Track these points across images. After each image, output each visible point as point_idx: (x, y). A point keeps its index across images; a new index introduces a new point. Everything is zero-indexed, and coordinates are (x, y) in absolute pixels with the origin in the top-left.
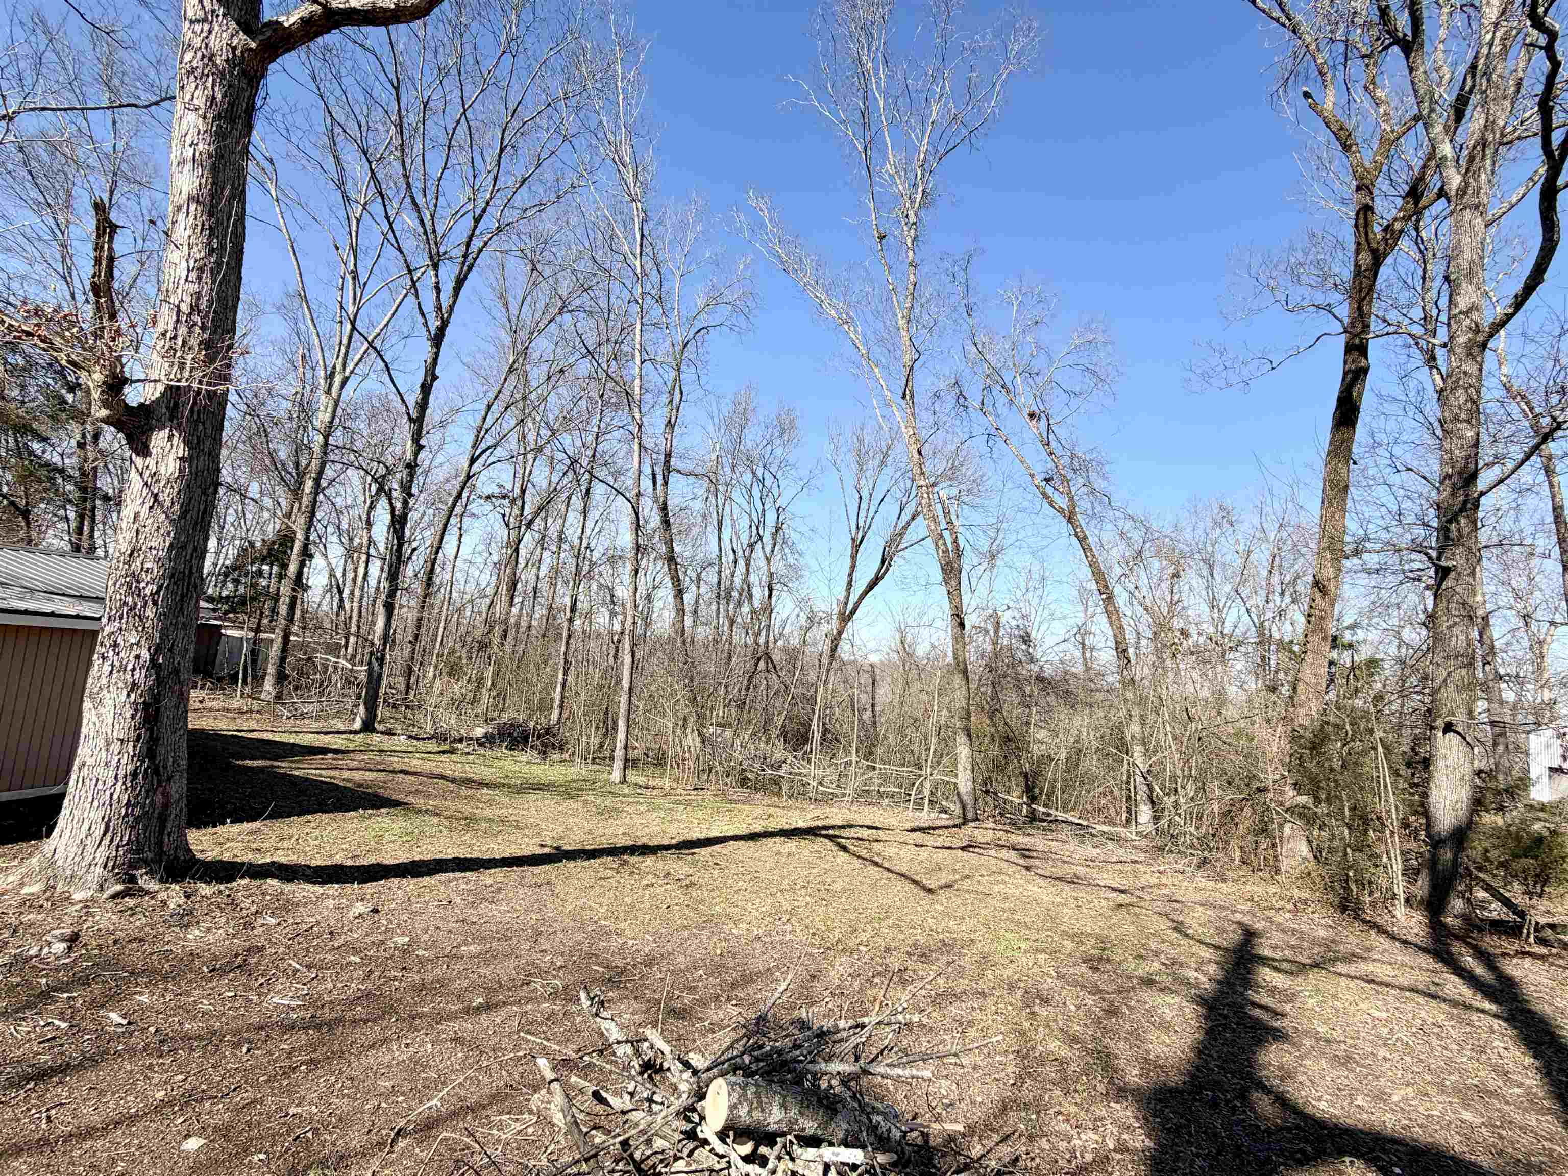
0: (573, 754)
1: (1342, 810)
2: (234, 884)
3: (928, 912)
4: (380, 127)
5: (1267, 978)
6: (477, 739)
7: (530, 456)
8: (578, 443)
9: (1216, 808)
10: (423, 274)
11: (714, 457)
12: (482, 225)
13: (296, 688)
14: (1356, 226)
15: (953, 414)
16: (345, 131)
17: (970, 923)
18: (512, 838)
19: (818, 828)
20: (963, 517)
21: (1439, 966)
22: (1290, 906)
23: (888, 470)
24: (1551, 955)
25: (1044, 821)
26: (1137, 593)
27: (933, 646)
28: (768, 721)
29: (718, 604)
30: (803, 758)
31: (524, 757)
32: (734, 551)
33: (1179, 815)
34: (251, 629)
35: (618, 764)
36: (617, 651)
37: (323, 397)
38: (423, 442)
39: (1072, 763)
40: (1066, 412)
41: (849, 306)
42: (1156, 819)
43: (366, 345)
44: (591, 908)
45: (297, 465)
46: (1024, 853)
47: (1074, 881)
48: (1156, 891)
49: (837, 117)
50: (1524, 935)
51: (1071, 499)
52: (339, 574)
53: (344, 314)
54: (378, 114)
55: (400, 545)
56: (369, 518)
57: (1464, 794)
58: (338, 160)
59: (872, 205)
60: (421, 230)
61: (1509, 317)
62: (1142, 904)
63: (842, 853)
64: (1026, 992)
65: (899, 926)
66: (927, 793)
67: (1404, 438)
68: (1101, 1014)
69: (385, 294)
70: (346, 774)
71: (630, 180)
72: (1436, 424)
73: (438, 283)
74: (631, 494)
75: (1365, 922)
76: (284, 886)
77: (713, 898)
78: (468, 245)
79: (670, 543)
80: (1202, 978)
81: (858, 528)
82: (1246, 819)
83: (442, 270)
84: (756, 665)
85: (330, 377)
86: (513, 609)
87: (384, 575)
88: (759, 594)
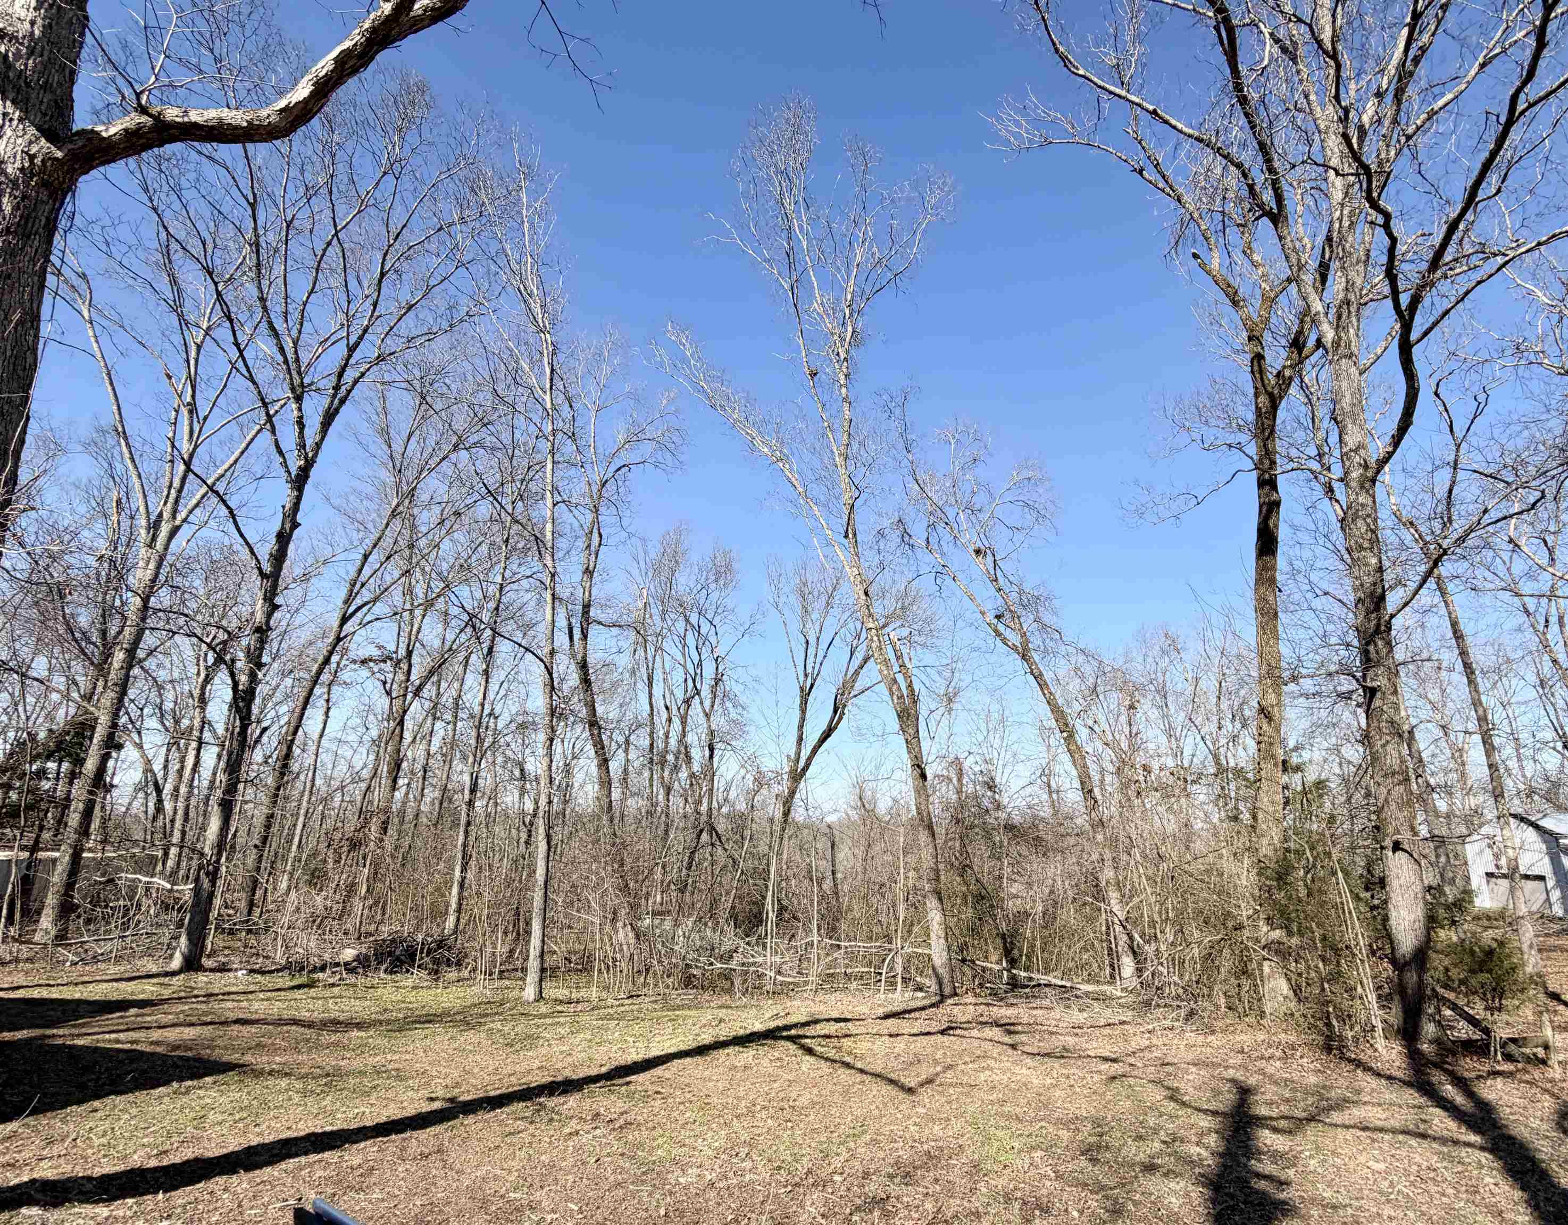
0: (475, 970)
1: (1313, 940)
3: (909, 1118)
4: (231, 244)
5: (1268, 1142)
6: (346, 964)
7: (418, 612)
8: (478, 594)
9: (1196, 951)
10: (282, 407)
11: (641, 605)
12: (357, 355)
13: (88, 921)
14: (1252, 372)
15: (899, 553)
16: (183, 248)
17: (957, 1125)
18: (390, 1094)
19: (778, 1029)
20: (916, 658)
21: (1423, 1100)
22: (1279, 1054)
23: (834, 612)
24: (1518, 1070)
25: (1027, 986)
26: (1096, 728)
27: (895, 801)
28: (714, 903)
29: (651, 770)
30: (757, 944)
31: (408, 981)
32: (667, 708)
33: (1162, 964)
34: (23, 848)
35: (532, 977)
36: (530, 836)
37: (143, 551)
38: (278, 600)
39: (1049, 918)
40: (1011, 547)
41: (782, 443)
42: (1139, 971)
43: (205, 489)
44: (496, 1179)
45: (104, 633)
46: (1008, 1028)
47: (1063, 1054)
48: (1148, 1055)
49: (761, 255)
50: (1492, 1053)
51: (1024, 635)
52: (157, 767)
53: (176, 452)
54: (228, 231)
55: (244, 728)
56: (203, 693)
57: (1419, 912)
58: (174, 281)
59: (801, 342)
60: (280, 359)
61: (1390, 455)
62: (1135, 1073)
63: (808, 1057)
64: (1025, 1203)
65: (878, 1142)
66: (899, 969)
67: (1318, 564)
68: (1105, 1216)
69: (234, 428)
70: (156, 1035)
71: (538, 310)
72: (1344, 552)
73: (301, 417)
74: (544, 652)
75: (1350, 1061)
76: (47, 1214)
77: (654, 1139)
78: (340, 375)
79: (591, 704)
80: (1204, 1153)
81: (806, 675)
82: (1226, 963)
83: (307, 403)
84: (699, 837)
85: (154, 527)
86: (397, 794)
87: (222, 765)
88: (698, 755)
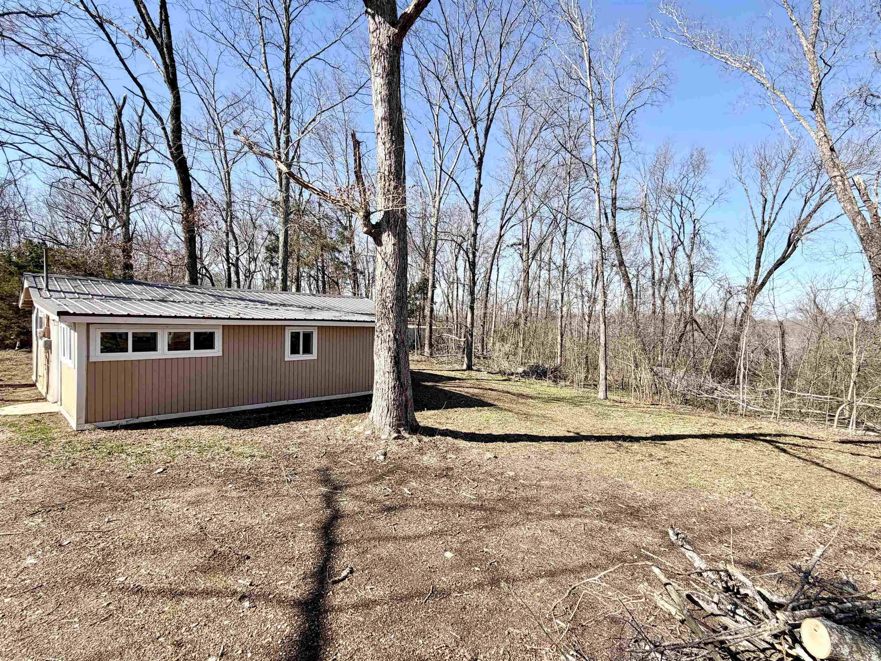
0: (572, 382)
2: (435, 438)
6: (520, 374)
7: (530, 220)
10: (469, 131)
11: (643, 195)
12: (495, 95)
13: (437, 350)
16: (428, 70)
18: (551, 426)
19: (756, 435)
23: (790, 174)
30: (732, 387)
31: (546, 383)
32: (661, 254)
34: (416, 324)
35: (601, 388)
38: (479, 221)
43: (448, 177)
44: (607, 470)
53: (436, 163)
55: (474, 277)
56: (456, 266)
60: (466, 108)
63: (783, 454)
69: (453, 149)
73: (477, 135)
76: (455, 440)
77: (688, 474)
78: (489, 108)
79: (620, 255)
81: (764, 223)
83: (478, 126)
84: (685, 327)
85: (434, 198)
